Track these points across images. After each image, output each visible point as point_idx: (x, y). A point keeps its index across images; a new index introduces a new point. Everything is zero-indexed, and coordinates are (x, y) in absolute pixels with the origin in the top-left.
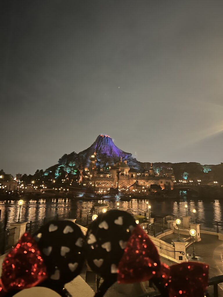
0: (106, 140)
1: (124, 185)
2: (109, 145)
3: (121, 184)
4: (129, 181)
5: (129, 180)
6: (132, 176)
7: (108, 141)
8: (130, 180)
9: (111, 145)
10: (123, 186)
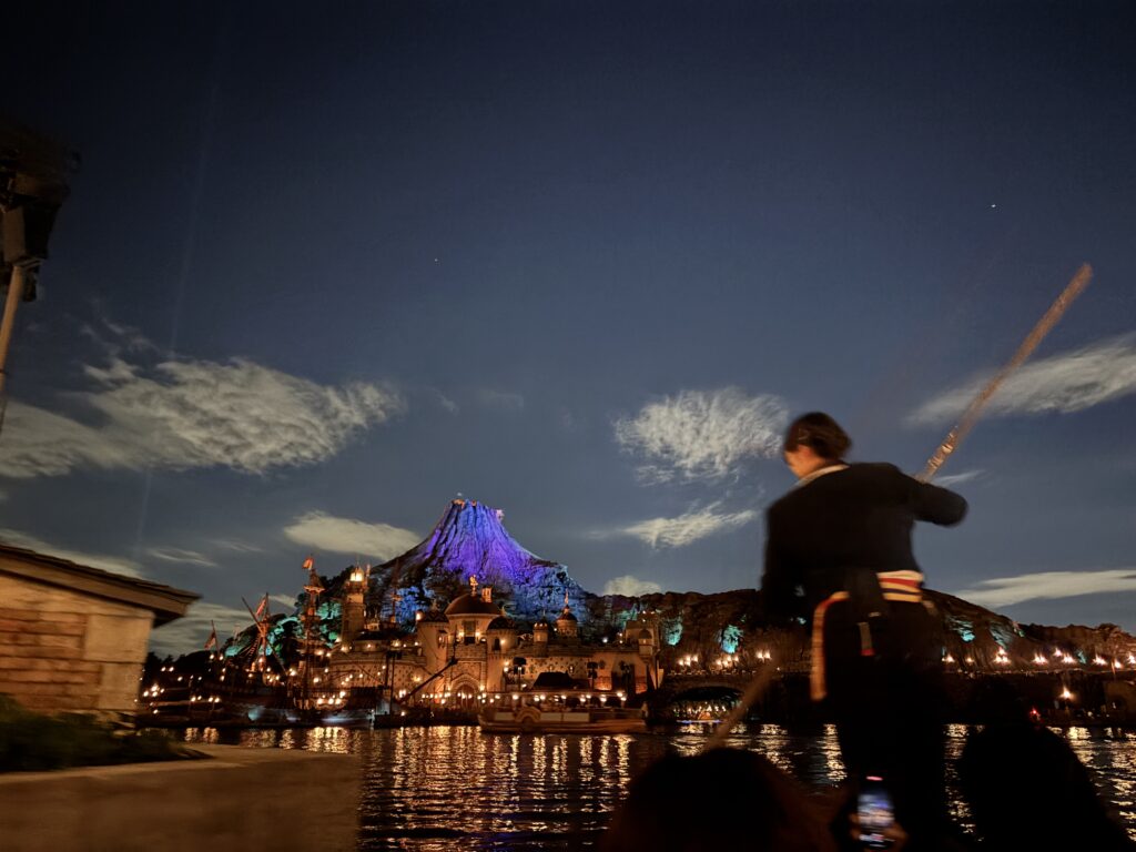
0: (471, 517)
1: (469, 681)
2: (481, 537)
3: (454, 675)
4: (487, 666)
5: (486, 660)
6: (497, 646)
7: (479, 520)
8: (490, 662)
9: (489, 535)
10: (461, 684)
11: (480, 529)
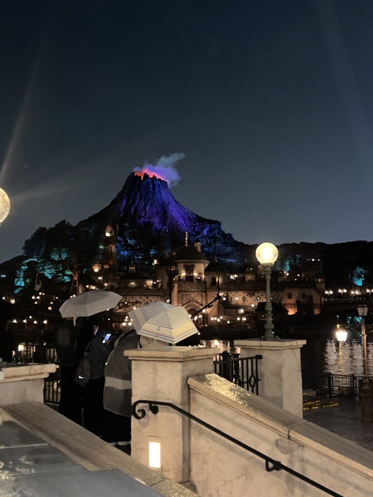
0: (151, 186)
1: (195, 306)
2: (160, 200)
4: (206, 295)
5: (205, 292)
6: (214, 283)
7: (157, 189)
8: (209, 294)
11: (158, 195)
